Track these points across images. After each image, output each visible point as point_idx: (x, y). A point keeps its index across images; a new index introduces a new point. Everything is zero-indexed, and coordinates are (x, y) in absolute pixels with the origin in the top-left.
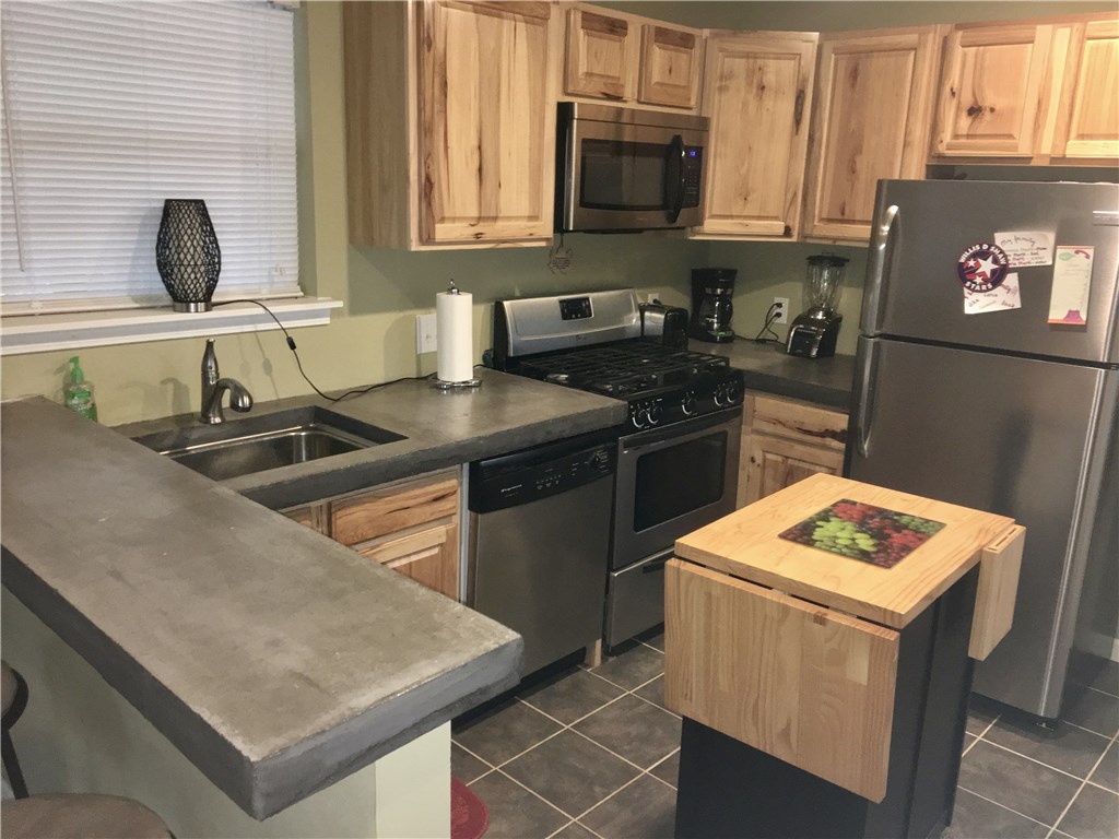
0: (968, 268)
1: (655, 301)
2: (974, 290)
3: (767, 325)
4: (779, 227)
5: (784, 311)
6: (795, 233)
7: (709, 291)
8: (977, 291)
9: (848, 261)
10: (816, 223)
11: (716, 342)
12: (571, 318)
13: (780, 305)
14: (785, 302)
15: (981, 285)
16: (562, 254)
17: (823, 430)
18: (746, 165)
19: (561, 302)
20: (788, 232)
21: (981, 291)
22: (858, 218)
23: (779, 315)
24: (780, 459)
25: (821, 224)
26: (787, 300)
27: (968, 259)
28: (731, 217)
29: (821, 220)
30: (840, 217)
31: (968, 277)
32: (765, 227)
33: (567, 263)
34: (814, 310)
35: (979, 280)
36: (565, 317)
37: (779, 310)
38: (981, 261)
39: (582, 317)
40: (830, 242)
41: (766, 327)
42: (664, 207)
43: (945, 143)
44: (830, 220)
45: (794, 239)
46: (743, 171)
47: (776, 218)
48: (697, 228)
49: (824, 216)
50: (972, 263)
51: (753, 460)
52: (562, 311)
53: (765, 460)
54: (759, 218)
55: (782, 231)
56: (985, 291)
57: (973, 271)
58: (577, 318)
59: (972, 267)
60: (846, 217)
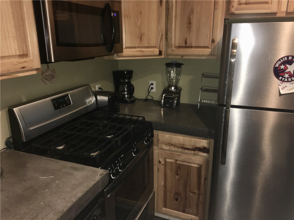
0: (280, 70)
1: (99, 88)
2: (284, 81)
3: (149, 93)
4: (156, 51)
5: (154, 86)
6: (163, 53)
7: (122, 81)
8: (286, 82)
9: (183, 64)
10: (173, 49)
11: (128, 103)
12: (60, 108)
13: (152, 84)
14: (154, 83)
15: (288, 78)
16: (49, 73)
17: (194, 147)
18: (140, 21)
19: (53, 100)
20: (160, 53)
21: (288, 81)
22: (194, 45)
23: (152, 88)
24: (173, 161)
25: (175, 49)
26: (155, 82)
27: (281, 65)
28: (135, 47)
29: (176, 47)
30: (184, 45)
31: (281, 74)
32: (151, 51)
33: (53, 77)
34: (170, 86)
35: (287, 76)
36: (56, 108)
37: (152, 86)
38: (288, 66)
39: (66, 106)
40: (179, 57)
41: (148, 94)
42: (105, 44)
43: (235, 7)
44: (180, 47)
45: (163, 57)
46: (139, 24)
47: (155, 47)
48: (120, 54)
49: (177, 45)
50: (282, 67)
51: (160, 162)
52: (54, 105)
53: (165, 161)
54: (148, 47)
55: (158, 53)
56: (290, 81)
57: (283, 71)
58: (63, 107)
59: (282, 69)
60: (188, 45)
